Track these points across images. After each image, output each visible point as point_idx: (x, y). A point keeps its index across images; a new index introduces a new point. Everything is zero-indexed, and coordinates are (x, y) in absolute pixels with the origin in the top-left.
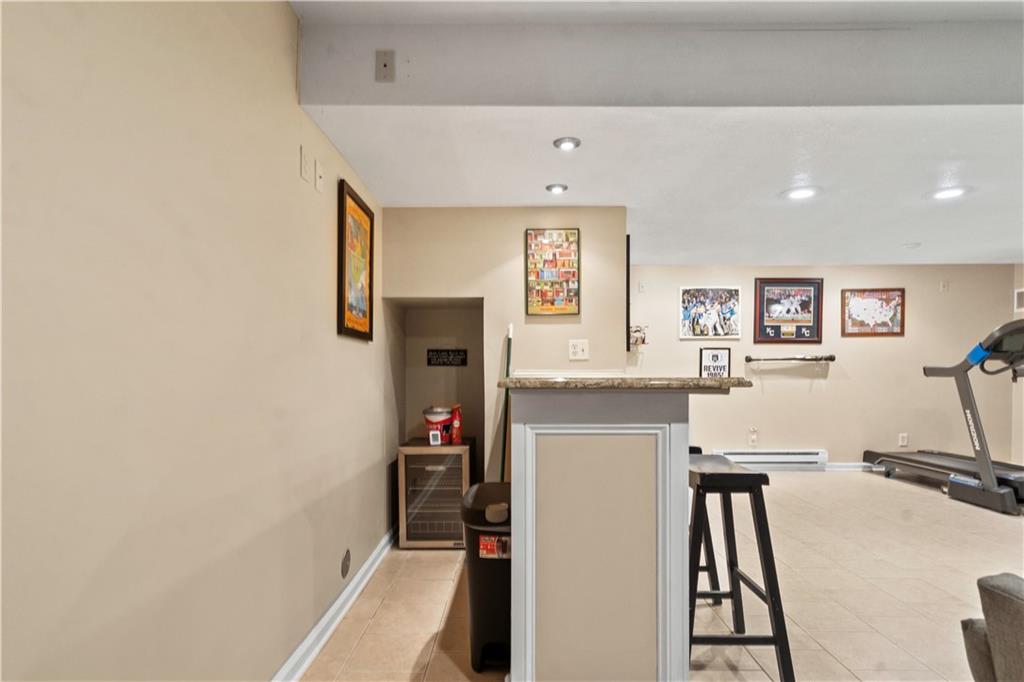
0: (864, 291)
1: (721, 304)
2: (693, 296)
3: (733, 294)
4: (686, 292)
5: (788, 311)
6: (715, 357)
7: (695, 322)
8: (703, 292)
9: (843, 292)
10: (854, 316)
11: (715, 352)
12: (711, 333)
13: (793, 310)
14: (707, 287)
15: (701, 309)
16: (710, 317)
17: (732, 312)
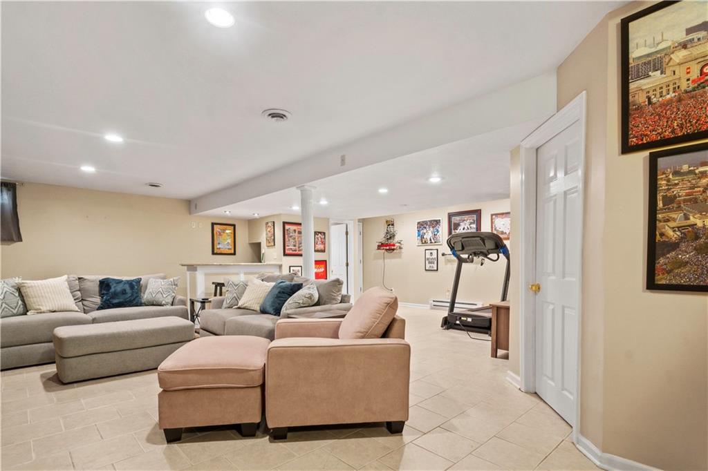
0: (503, 214)
1: (433, 227)
2: (421, 225)
3: (438, 222)
4: (418, 223)
5: (464, 229)
6: (431, 253)
7: (422, 237)
8: (425, 223)
9: (492, 215)
10: (498, 229)
11: (431, 251)
12: (429, 242)
13: (466, 228)
14: (427, 220)
15: (425, 231)
16: (429, 235)
17: (438, 231)
